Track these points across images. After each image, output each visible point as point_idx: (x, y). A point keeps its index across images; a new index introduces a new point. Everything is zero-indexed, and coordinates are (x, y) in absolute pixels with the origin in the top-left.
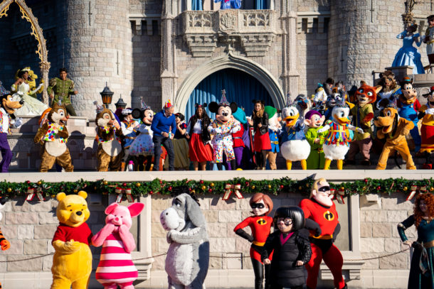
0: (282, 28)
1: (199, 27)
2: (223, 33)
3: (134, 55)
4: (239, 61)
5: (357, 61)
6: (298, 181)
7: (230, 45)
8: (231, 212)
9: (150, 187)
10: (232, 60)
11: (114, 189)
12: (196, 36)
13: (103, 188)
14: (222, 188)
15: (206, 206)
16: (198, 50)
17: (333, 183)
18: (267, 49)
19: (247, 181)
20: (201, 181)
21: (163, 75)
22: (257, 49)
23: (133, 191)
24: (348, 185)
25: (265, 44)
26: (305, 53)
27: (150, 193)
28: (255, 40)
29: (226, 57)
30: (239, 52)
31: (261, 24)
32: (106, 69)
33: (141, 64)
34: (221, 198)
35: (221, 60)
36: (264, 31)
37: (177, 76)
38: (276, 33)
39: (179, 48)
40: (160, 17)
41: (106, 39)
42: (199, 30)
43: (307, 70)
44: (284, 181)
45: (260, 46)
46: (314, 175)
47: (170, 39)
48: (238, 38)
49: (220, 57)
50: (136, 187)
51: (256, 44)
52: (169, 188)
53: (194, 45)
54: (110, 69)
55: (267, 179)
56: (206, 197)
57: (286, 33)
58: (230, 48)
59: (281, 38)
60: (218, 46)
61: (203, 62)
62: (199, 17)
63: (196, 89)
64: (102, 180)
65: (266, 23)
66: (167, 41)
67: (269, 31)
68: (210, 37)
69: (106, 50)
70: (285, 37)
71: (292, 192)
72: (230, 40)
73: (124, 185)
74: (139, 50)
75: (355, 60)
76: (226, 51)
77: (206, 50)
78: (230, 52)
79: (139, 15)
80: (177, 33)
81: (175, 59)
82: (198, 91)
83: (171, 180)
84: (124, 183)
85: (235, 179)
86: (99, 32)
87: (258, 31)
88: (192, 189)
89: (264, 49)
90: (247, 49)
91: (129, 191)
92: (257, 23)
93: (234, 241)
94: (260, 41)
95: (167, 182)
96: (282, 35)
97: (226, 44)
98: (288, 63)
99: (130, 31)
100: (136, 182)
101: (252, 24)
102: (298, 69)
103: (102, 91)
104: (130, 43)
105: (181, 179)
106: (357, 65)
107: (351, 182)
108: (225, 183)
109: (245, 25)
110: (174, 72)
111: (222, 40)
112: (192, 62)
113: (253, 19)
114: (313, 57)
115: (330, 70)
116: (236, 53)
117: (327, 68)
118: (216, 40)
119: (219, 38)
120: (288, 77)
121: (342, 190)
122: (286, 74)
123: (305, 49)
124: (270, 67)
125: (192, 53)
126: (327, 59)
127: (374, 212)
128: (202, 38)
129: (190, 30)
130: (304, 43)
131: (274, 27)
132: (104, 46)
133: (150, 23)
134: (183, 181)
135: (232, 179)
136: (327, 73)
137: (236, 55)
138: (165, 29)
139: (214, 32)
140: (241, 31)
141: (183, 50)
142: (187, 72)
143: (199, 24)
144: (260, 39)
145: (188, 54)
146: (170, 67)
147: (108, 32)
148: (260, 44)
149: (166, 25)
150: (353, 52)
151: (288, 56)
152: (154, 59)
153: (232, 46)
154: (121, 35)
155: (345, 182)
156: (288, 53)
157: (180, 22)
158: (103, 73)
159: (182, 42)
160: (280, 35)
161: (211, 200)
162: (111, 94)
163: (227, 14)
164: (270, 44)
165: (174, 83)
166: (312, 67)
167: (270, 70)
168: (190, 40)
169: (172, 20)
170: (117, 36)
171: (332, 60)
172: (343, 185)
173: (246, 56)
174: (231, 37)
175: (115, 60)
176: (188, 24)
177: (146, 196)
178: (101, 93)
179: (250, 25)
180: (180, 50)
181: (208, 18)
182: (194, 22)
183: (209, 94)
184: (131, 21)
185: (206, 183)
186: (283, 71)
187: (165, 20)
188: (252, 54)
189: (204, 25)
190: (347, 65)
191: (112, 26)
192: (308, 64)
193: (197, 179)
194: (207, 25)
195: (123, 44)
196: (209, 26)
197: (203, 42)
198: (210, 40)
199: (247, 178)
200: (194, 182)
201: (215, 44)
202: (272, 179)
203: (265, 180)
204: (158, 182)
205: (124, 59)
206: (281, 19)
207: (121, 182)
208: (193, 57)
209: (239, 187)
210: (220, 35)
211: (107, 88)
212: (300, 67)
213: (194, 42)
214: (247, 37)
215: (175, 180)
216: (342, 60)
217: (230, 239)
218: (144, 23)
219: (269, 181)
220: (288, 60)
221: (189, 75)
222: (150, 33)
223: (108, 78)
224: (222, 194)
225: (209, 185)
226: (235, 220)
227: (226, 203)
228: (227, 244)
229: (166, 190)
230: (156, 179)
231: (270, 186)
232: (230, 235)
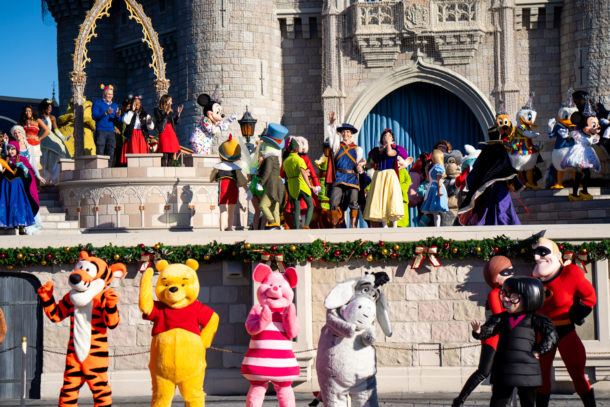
0: (493, 23)
1: (375, 25)
2: (409, 33)
3: (285, 67)
4: (432, 71)
5: (604, 67)
6: (521, 242)
7: (419, 50)
8: (424, 285)
9: (309, 252)
10: (422, 71)
11: (260, 255)
12: (371, 37)
13: (245, 253)
14: (411, 252)
16: (373, 57)
17: (570, 243)
18: (473, 53)
19: (446, 242)
20: (381, 242)
21: (325, 94)
22: (457, 54)
23: (285, 258)
24: (592, 246)
25: (469, 47)
26: (527, 58)
27: (309, 260)
28: (454, 40)
29: (414, 67)
30: (432, 59)
31: (464, 18)
32: (245, 88)
33: (295, 80)
34: (409, 267)
35: (407, 71)
36: (468, 28)
37: (344, 95)
38: (486, 30)
39: (348, 56)
40: (320, 13)
41: (246, 46)
42: (375, 29)
43: (530, 82)
44: (500, 241)
45: (462, 50)
46: (543, 233)
47: (334, 43)
48: (431, 39)
49: (405, 67)
50: (290, 251)
51: (457, 47)
52: (335, 252)
53: (368, 50)
54: (251, 88)
55: (474, 238)
56: (388, 265)
57: (499, 29)
58: (419, 53)
59: (492, 37)
60: (403, 51)
61: (381, 74)
62: (375, 10)
63: (371, 112)
64: (243, 243)
65: (471, 16)
66: (330, 45)
67: (474, 28)
68: (391, 39)
69: (246, 61)
70: (498, 37)
71: (512, 256)
72: (419, 42)
73: (273, 250)
74: (291, 60)
75: (600, 66)
76: (414, 58)
77: (385, 57)
78: (420, 59)
79: (291, 10)
80: (344, 35)
81: (342, 71)
82: (374, 115)
83: (338, 242)
84: (273, 246)
85: (429, 239)
86: (235, 35)
87: (459, 28)
88: (368, 254)
89: (467, 54)
90: (444, 55)
91: (280, 258)
92: (457, 17)
93: (429, 327)
94: (462, 43)
95: (332, 244)
96: (494, 34)
97: (413, 48)
98: (503, 73)
99: (277, 33)
100: (290, 245)
101: (451, 18)
102: (517, 81)
103: (240, 118)
104: (279, 51)
105: (352, 240)
106: (603, 73)
107: (597, 242)
108: (414, 245)
109: (441, 20)
110: (340, 89)
111: (407, 42)
112: (365, 75)
113: (452, 12)
114: (540, 64)
115: (563, 82)
116: (428, 60)
117: (560, 80)
118: (399, 42)
119: (404, 40)
120: (503, 93)
121: (583, 254)
122: (500, 89)
123: (527, 52)
124: (476, 78)
125: (365, 63)
126: (559, 66)
128: (380, 40)
129: (361, 30)
130: (525, 43)
131: (482, 22)
132: (243, 55)
133: (305, 21)
134: (356, 243)
135: (425, 239)
136: (560, 86)
137: (428, 62)
138: (327, 30)
139: (397, 32)
140: (435, 30)
141: (352, 59)
142: (359, 89)
143: (375, 21)
144: (462, 40)
145: (359, 63)
146: (335, 82)
147: (247, 36)
148: (462, 46)
149: (328, 23)
150: (597, 55)
151: (502, 63)
152: (312, 72)
153: (422, 51)
154: (266, 39)
155: (588, 242)
156: (502, 59)
157: (348, 18)
158: (241, 94)
159: (351, 47)
160: (491, 33)
161: (395, 268)
162: (254, 122)
163: (414, 5)
164: (476, 46)
165: (340, 105)
166: (537, 78)
167: (477, 84)
168: (362, 43)
169: (337, 16)
170: (260, 41)
171: (566, 67)
172: (584, 246)
173: (443, 65)
174: (421, 38)
175: (257, 75)
176: (359, 21)
177: (303, 264)
178: (240, 122)
179: (447, 20)
180: (348, 58)
181: (388, 12)
182: (368, 17)
183: (390, 120)
184: (279, 19)
185: (388, 246)
186: (496, 85)
187: (327, 16)
188: (451, 61)
189: (383, 22)
190: (588, 74)
191: (253, 27)
192: (531, 74)
193: (376, 240)
194: (387, 21)
195: (269, 52)
196: (389, 23)
197: (381, 46)
198: (391, 43)
199: (446, 237)
200: (371, 243)
201: (398, 49)
202: (482, 239)
203: (472, 240)
204: (320, 245)
205: (271, 73)
206: (492, 10)
207: (268, 245)
208: (367, 67)
209: (434, 250)
210: (405, 35)
211: (247, 114)
212: (520, 79)
213: (368, 46)
214: (444, 38)
215: (344, 241)
216: (581, 68)
217: (423, 324)
218: (297, 21)
219: (477, 242)
220: (503, 68)
221: (362, 94)
222: (306, 35)
223: (248, 100)
224: (411, 260)
225: (393, 248)
226: (429, 297)
227: (416, 274)
228: (418, 331)
229: (332, 255)
230: (318, 240)
231: (479, 249)
232: (423, 317)
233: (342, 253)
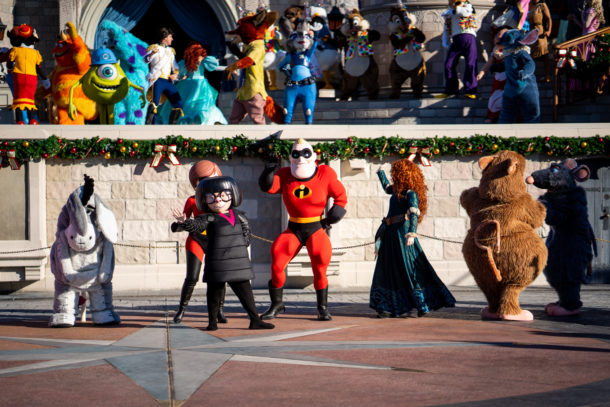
6: (258, 142)
8: (162, 183)
9: (44, 148)
14: (150, 150)
15: (126, 176)
19: (185, 140)
20: (119, 140)
23: (17, 154)
24: (326, 146)
27: (44, 157)
34: (148, 165)
44: (238, 141)
46: (280, 132)
50: (24, 147)
52: (71, 149)
55: (214, 138)
56: (127, 163)
71: (249, 156)
73: (5, 145)
83: (75, 138)
84: (5, 141)
85: (169, 137)
88: (106, 152)
91: (13, 154)
93: (167, 225)
95: (68, 141)
100: (23, 140)
105: (89, 137)
107: (330, 143)
108: (154, 143)
127: (359, 183)
134: (94, 140)
135: (164, 137)
155: (322, 143)
161: (134, 166)
172: (319, 146)
177: (37, 161)
185: (126, 143)
193: (114, 138)
199: (186, 136)
200: (109, 141)
202: (220, 138)
203: (211, 140)
204: (55, 141)
209: (174, 148)
215: (81, 137)
217: (161, 222)
219: (216, 141)
224: (150, 159)
225: (131, 146)
226: (168, 196)
227: (155, 172)
228: (157, 229)
229: (68, 152)
230: (53, 136)
231: (218, 148)
232: (161, 216)
233: (78, 150)
